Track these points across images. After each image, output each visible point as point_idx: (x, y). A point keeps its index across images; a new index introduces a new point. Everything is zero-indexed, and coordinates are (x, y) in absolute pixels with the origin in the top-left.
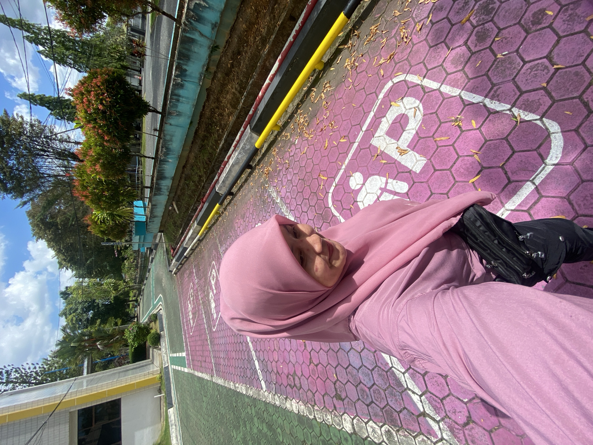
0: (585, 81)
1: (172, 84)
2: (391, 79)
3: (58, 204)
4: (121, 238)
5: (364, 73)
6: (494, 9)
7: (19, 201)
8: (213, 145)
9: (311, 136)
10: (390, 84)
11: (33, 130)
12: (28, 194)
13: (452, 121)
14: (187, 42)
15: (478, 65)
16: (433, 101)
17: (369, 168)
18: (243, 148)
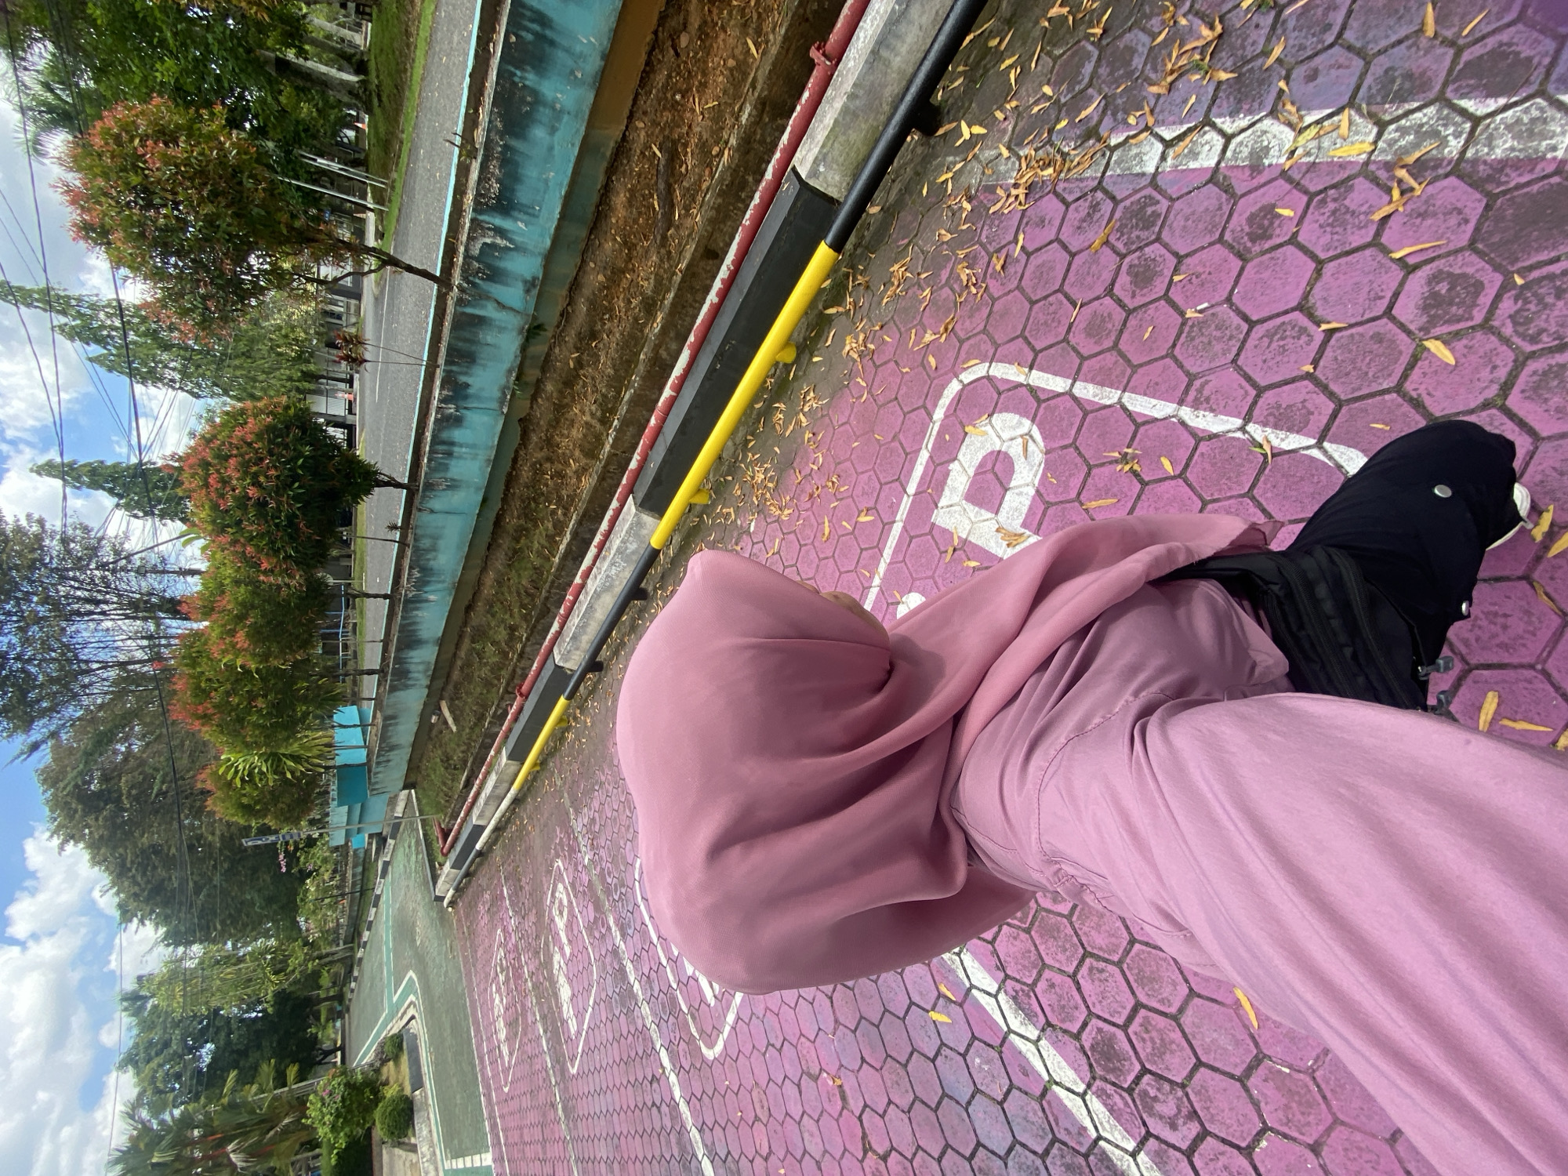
0: (1401, 353)
1: (432, 419)
2: (957, 376)
3: (126, 739)
4: (296, 822)
5: (892, 365)
6: (1159, 215)
7: (21, 741)
8: (543, 547)
9: (787, 512)
10: (954, 387)
11: (69, 552)
12: (45, 720)
13: (1116, 461)
14: (468, 324)
15: (1147, 335)
16: (1062, 419)
17: (940, 581)
18: (619, 551)
